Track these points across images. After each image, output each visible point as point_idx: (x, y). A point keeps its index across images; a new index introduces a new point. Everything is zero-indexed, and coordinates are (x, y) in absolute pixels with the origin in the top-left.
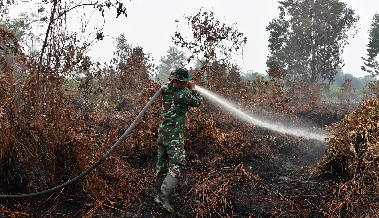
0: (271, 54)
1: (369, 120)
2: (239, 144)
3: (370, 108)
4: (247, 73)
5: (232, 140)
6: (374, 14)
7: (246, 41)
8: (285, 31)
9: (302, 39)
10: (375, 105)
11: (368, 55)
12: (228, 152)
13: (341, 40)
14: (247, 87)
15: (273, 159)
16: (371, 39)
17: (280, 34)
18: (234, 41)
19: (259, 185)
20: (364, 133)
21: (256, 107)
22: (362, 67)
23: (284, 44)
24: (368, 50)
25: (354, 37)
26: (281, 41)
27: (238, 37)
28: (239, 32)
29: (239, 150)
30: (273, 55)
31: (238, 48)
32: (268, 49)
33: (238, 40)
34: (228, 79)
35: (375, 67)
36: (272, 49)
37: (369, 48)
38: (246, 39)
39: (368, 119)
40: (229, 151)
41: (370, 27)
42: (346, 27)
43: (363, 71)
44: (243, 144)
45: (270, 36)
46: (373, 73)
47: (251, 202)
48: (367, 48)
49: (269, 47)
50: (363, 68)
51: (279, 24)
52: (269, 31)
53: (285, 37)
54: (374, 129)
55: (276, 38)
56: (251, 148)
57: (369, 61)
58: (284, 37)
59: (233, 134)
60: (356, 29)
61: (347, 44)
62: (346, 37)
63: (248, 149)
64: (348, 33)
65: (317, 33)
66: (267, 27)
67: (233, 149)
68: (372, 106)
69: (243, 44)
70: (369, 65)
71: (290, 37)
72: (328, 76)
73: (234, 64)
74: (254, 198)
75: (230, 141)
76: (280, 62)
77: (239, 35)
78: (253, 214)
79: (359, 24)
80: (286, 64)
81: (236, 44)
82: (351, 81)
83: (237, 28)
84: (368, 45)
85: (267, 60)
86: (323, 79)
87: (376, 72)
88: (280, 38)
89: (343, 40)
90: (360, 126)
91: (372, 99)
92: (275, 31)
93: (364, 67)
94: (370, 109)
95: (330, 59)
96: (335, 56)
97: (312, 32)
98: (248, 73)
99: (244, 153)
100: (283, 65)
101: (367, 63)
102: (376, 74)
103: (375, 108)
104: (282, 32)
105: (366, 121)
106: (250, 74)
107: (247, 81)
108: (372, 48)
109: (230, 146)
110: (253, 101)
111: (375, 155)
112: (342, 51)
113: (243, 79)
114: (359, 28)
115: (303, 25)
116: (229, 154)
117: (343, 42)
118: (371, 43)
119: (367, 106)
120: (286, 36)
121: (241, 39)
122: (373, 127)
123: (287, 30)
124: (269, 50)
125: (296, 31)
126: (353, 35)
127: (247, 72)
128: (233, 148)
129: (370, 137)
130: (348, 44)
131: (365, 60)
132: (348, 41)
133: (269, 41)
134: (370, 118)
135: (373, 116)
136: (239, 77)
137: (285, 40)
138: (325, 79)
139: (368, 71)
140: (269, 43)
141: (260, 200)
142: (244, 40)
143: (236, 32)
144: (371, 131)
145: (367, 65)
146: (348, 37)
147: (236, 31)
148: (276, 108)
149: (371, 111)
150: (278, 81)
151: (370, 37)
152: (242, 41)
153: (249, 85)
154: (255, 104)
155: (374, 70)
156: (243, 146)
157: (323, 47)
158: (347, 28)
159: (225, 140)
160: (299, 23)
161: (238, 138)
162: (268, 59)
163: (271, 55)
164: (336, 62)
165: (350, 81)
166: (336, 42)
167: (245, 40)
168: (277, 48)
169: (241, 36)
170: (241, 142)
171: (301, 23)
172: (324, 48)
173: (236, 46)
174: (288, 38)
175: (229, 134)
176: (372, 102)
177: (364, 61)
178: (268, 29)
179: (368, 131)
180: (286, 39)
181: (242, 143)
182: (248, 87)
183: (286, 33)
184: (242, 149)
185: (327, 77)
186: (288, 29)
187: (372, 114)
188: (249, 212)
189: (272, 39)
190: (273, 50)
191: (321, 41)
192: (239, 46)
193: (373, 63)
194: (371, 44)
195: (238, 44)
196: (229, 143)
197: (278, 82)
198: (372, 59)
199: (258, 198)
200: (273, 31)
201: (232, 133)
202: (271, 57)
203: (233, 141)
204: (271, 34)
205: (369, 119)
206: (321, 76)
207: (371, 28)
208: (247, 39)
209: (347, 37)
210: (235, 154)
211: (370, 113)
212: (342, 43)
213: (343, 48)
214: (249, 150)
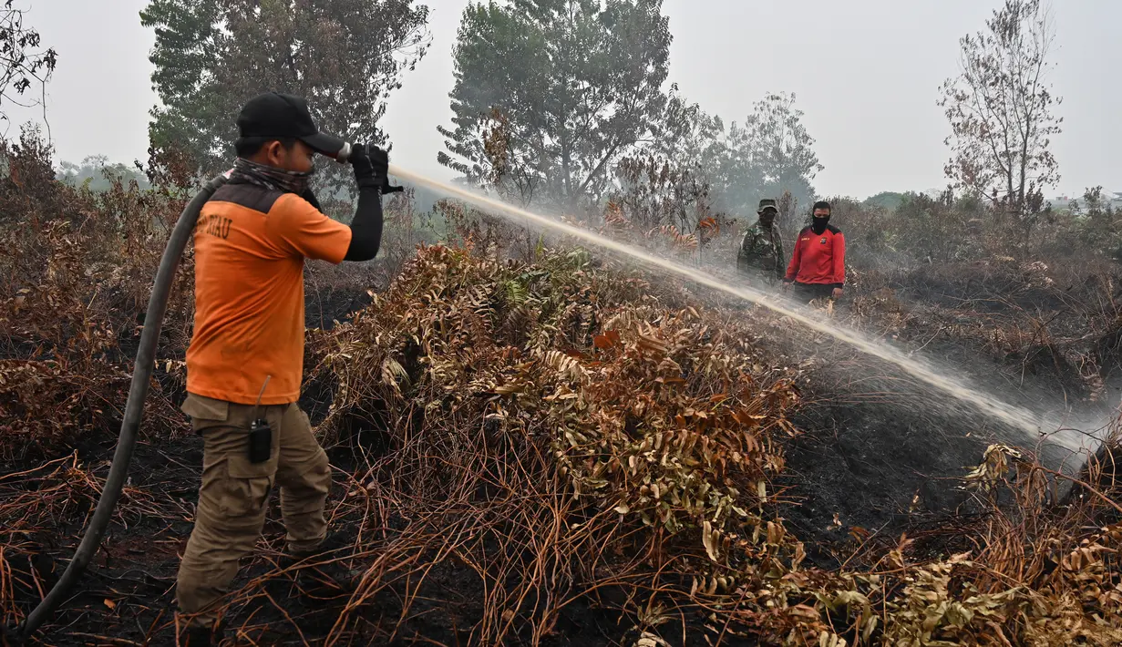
0: (165, 103)
1: (433, 298)
2: (61, 397)
3: (435, 266)
4: (86, 164)
5: (35, 385)
6: (464, 7)
7: (54, 62)
8: (207, 32)
9: (264, 63)
10: (445, 257)
11: (453, 120)
12: (22, 427)
13: (380, 76)
14: (83, 212)
15: (180, 430)
16: (460, 77)
17: (188, 41)
18: (9, 57)
19: (133, 510)
20: (420, 332)
21: (121, 279)
22: (440, 153)
23: (206, 74)
24: (454, 107)
25: (413, 68)
26: (195, 64)
27: (23, 45)
28: (27, 27)
29: (65, 415)
30: (170, 107)
31: (26, 82)
32: (153, 88)
33: (23, 58)
34: (10, 187)
35: (474, 155)
36: (164, 88)
37: (455, 100)
38: (52, 57)
39: (430, 297)
40: (26, 423)
41: (456, 42)
42: (391, 37)
43: (443, 166)
44: (73, 396)
45: (156, 46)
46: (468, 172)
47: (109, 561)
48: (449, 101)
49: (153, 80)
50: (443, 159)
51: (185, 7)
52: (152, 29)
53: (207, 53)
54: (443, 320)
55: (176, 51)
56: (103, 405)
57: (458, 137)
58: (204, 53)
59: (36, 367)
60: (419, 44)
61: (395, 89)
62: (392, 66)
63: (94, 407)
64: (396, 55)
65: (307, 47)
66: (144, 11)
67: (39, 415)
68: (438, 261)
69: (43, 71)
70: (459, 150)
71: (222, 54)
72: (346, 179)
73: (27, 133)
74: (119, 547)
75: (27, 392)
76: (193, 133)
77: (27, 41)
78: (116, 592)
79: (428, 31)
80: (217, 139)
81: (18, 68)
82: (410, 195)
83: (17, 14)
84: (453, 91)
85: (152, 124)
86: (334, 188)
87: (476, 168)
88: (192, 54)
89: (384, 76)
90: (410, 315)
91: (440, 244)
92: (174, 27)
93: (445, 156)
94: (434, 270)
95: (348, 131)
96: (363, 122)
97: (292, 42)
98: (90, 163)
99: (82, 424)
100: (206, 142)
101: (454, 143)
102: (477, 174)
103: (445, 265)
104: (197, 35)
105: (426, 302)
106: (96, 170)
107: (83, 193)
108: (465, 101)
109: (28, 405)
110: (110, 260)
111: (448, 387)
112: (383, 108)
113: (66, 186)
114: (428, 42)
115: (262, 18)
116: (25, 430)
117: (383, 80)
118: (459, 87)
119: (427, 263)
120: (209, 49)
121: (32, 53)
122: (441, 315)
123: (213, 31)
124: (156, 90)
125: (241, 34)
126: (410, 60)
127: (87, 160)
128: (41, 411)
129: (436, 341)
130: (399, 86)
131: (449, 134)
132: (399, 80)
133: (152, 60)
134: (435, 295)
135: (442, 288)
136: (52, 178)
137: (208, 61)
138: (338, 188)
139: (456, 166)
140: (153, 68)
141: (140, 548)
142: (46, 59)
143: (15, 28)
144: (437, 325)
145: (452, 149)
146: (398, 67)
147: (14, 25)
148: (181, 278)
149: (437, 276)
150: (181, 195)
151: (457, 71)
152: (40, 62)
153: (90, 205)
154: (117, 269)
155: (470, 164)
156: (74, 401)
157: (327, 92)
158: (395, 39)
159: (8, 389)
160: (250, 12)
161: (55, 379)
162: (155, 121)
163: (165, 109)
164: (368, 138)
165: (409, 193)
166: (364, 81)
167: (51, 60)
168: (184, 86)
169: (33, 45)
170: (67, 389)
171: (258, 10)
172: (332, 95)
173: (18, 77)
174: (217, 56)
175: (20, 369)
176: (437, 252)
177: (446, 138)
178: (147, 19)
179: (431, 327)
180: (209, 58)
181: (71, 393)
182: (89, 214)
183: (210, 40)
184: (72, 411)
185: (344, 182)
186: (215, 26)
187: (439, 283)
188: (104, 588)
189: (163, 54)
190: (169, 93)
191: (322, 73)
192: (29, 76)
193: (467, 145)
194: (459, 92)
195: (25, 71)
196: (23, 397)
197: (179, 197)
198: (465, 133)
199: (133, 546)
200: (164, 27)
201: (31, 365)
202: (162, 114)
203: (38, 390)
204: (158, 39)
205: (433, 296)
206: (327, 178)
207: (459, 45)
208: (55, 57)
209: (395, 68)
210: (48, 428)
211: (434, 279)
212: (381, 82)
213: (384, 100)
214: (99, 411)
